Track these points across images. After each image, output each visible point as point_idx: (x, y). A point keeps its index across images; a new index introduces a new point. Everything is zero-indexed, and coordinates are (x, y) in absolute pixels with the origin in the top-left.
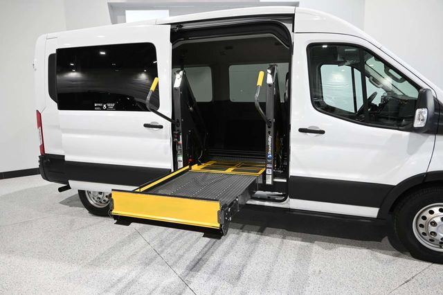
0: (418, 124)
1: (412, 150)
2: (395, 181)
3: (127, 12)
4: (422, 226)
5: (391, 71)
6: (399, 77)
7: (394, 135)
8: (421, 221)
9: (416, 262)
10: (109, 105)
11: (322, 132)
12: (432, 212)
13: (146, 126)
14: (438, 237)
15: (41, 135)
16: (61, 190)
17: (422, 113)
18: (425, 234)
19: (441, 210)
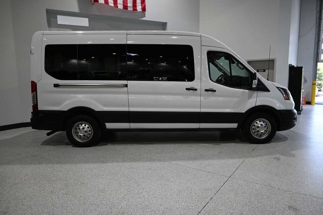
0: (254, 86)
1: (250, 97)
2: (244, 111)
3: (58, 16)
4: (254, 129)
7: (243, 91)
8: (253, 127)
9: (252, 145)
10: (163, 78)
11: (215, 91)
12: (257, 123)
13: (187, 89)
14: (260, 133)
15: (35, 97)
16: (48, 134)
17: (255, 82)
18: (255, 132)
19: (260, 122)
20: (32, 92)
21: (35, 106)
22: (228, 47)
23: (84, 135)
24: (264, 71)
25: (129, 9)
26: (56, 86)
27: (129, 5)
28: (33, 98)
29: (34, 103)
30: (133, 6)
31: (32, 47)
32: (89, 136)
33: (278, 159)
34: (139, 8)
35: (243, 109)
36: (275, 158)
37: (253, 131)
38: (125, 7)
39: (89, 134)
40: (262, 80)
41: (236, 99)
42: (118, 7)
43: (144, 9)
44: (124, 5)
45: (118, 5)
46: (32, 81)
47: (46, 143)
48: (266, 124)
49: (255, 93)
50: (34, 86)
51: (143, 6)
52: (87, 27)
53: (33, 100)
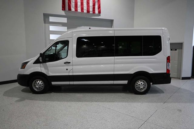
3: (50, 17)
24: (176, 50)
25: (90, 12)
27: (90, 10)
30: (93, 11)
34: (97, 12)
38: (88, 11)
42: (83, 12)
43: (99, 12)
44: (87, 11)
45: (84, 11)
51: (99, 11)
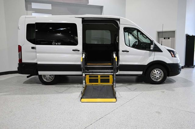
0: (152, 49)
1: (150, 55)
2: (146, 64)
4: (153, 75)
5: (144, 35)
6: (146, 37)
8: (152, 74)
10: (58, 43)
11: (128, 52)
12: (155, 71)
13: (73, 50)
14: (156, 77)
15: (21, 55)
16: (28, 77)
17: (152, 46)
18: (153, 77)
19: (157, 71)
20: (19, 51)
21: (20, 60)
22: (137, 25)
23: (49, 78)
26: (33, 48)
28: (19, 55)
29: (19, 58)
31: (19, 25)
32: (52, 78)
33: (163, 92)
35: (146, 63)
36: (161, 92)
37: (153, 76)
39: (52, 77)
40: (157, 45)
41: (141, 57)
46: (19, 45)
47: (26, 82)
48: (160, 72)
49: (153, 53)
50: (20, 48)
52: (50, 10)
53: (19, 57)
